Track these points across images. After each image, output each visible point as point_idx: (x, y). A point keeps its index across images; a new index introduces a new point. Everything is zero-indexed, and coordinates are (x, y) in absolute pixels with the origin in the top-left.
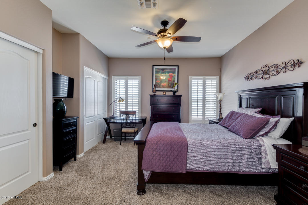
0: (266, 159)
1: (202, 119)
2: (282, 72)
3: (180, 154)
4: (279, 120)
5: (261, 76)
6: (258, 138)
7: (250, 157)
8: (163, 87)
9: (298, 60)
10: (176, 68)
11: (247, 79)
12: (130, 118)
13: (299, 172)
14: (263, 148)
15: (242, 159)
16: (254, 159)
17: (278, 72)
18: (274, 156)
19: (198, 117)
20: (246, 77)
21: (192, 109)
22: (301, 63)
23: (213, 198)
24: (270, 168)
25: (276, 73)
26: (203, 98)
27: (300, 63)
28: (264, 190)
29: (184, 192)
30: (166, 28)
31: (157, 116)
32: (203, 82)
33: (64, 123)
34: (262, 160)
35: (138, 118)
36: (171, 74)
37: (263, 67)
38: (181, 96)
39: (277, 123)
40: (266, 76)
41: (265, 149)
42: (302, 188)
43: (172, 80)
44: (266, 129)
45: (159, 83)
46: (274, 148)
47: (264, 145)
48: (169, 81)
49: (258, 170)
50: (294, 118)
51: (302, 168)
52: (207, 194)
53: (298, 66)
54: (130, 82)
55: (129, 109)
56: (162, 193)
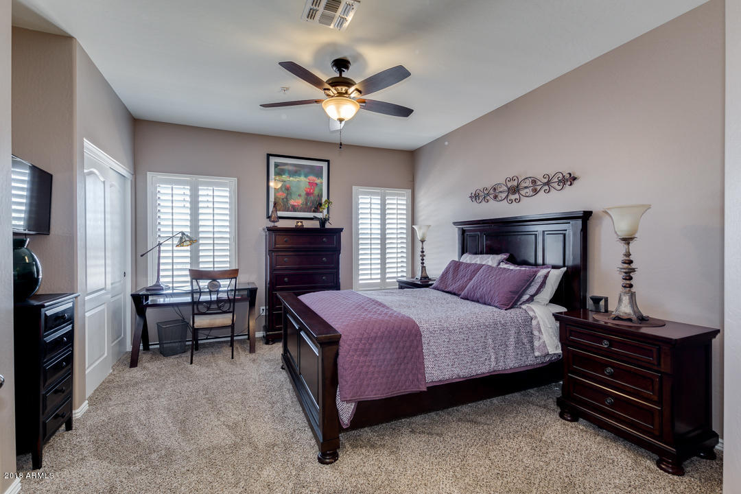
0: (541, 341)
1: (379, 281)
2: (542, 191)
3: (409, 354)
4: (549, 272)
5: (504, 195)
6: (524, 307)
7: (518, 341)
8: (294, 209)
9: (570, 174)
10: (324, 165)
11: (476, 199)
12: (220, 289)
13: (599, 351)
14: (534, 322)
15: (507, 346)
16: (523, 344)
17: (536, 192)
18: (551, 333)
19: (373, 277)
20: (473, 195)
21: (359, 260)
22: (575, 179)
23: (467, 429)
24: (548, 354)
25: (531, 193)
26: (381, 234)
27: (573, 179)
28: (531, 396)
29: (413, 432)
30: (344, 75)
31: (286, 279)
32: (381, 200)
33: (45, 314)
34: (535, 344)
35: (226, 289)
36: (312, 178)
37: (509, 179)
38: (341, 230)
39: (546, 277)
40: (513, 197)
41: (538, 324)
42: (605, 375)
43: (315, 192)
44: (532, 290)
45: (283, 199)
46: (556, 320)
47: (536, 317)
48: (308, 194)
49: (531, 360)
50: (566, 268)
51: (605, 344)
52: (454, 425)
53: (569, 183)
54: (205, 192)
55: (201, 266)
56: (373, 446)
